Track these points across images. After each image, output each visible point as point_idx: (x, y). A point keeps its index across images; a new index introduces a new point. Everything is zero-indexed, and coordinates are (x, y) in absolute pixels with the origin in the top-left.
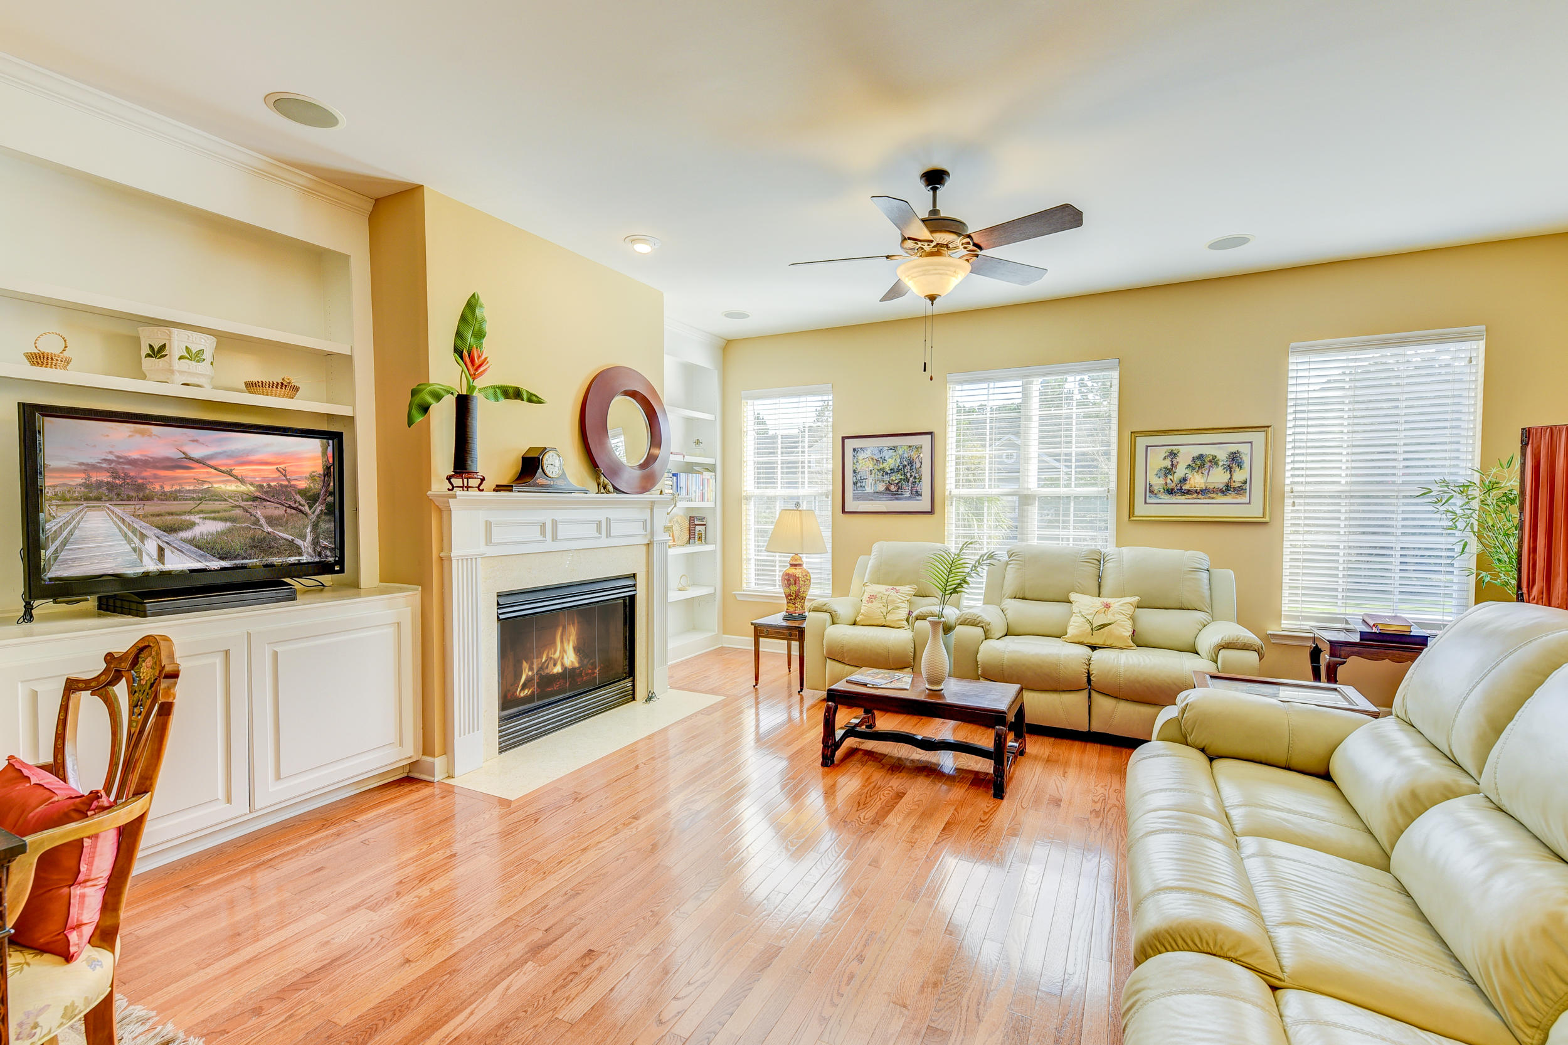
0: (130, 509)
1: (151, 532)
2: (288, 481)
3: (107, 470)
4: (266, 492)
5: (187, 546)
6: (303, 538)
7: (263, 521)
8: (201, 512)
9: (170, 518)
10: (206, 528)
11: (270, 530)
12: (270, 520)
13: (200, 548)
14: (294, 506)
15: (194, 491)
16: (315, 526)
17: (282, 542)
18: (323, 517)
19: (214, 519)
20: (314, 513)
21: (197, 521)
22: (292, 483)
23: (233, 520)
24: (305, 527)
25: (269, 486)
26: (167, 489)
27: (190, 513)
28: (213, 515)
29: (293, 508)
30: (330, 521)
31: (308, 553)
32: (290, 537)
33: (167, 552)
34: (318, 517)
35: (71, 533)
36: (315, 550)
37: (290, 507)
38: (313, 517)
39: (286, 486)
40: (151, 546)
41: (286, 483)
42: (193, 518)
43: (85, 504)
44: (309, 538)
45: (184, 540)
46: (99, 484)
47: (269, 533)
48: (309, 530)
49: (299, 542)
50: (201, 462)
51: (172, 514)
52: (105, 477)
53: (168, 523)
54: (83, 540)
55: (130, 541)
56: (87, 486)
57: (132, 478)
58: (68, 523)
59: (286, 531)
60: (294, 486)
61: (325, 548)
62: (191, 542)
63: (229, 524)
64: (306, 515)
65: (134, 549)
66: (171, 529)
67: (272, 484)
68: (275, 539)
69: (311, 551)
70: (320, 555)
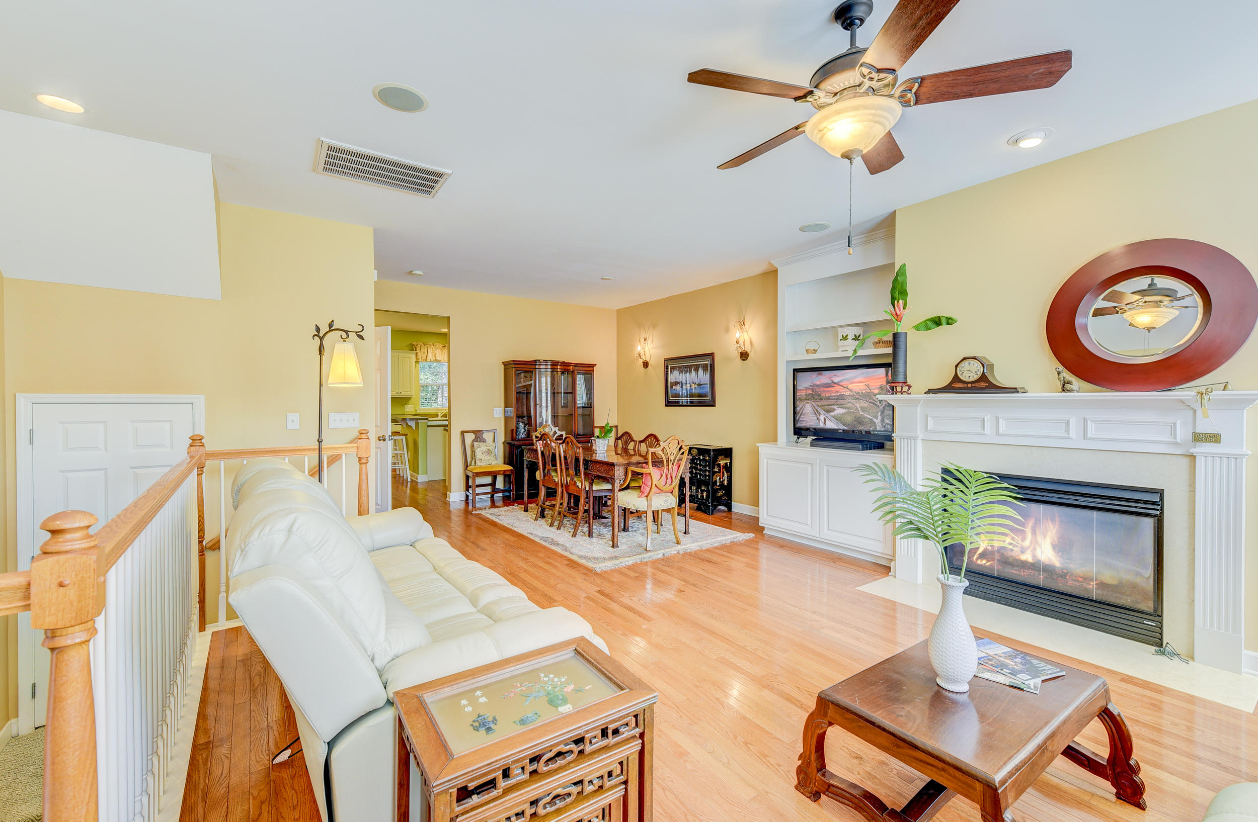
0: (817, 403)
1: (822, 412)
2: (870, 390)
3: (811, 389)
4: (861, 396)
5: (833, 419)
6: (877, 418)
7: (859, 409)
8: (837, 405)
9: (827, 407)
10: (839, 411)
11: (862, 413)
12: (862, 409)
13: (837, 420)
14: (873, 402)
15: (835, 396)
16: (883, 412)
17: (867, 419)
18: (886, 408)
19: (841, 408)
20: (882, 405)
21: (836, 408)
22: (872, 391)
23: (848, 408)
24: (878, 413)
25: (862, 392)
26: (827, 395)
27: (834, 405)
28: (841, 406)
29: (872, 403)
30: (889, 410)
31: (879, 426)
32: (871, 417)
33: (827, 420)
34: (884, 407)
35: (802, 412)
36: (882, 425)
37: (871, 402)
38: (881, 408)
39: (869, 393)
40: (822, 418)
41: (869, 391)
42: (835, 407)
43: (806, 401)
44: (879, 418)
45: (831, 416)
46: (809, 394)
47: (862, 415)
48: (879, 414)
49: (875, 420)
50: (837, 384)
51: (828, 405)
52: (810, 392)
53: (827, 409)
54: (805, 414)
55: (816, 415)
56: (806, 395)
57: (817, 392)
58: (801, 408)
59: (869, 414)
60: (872, 392)
61: (888, 424)
62: (834, 417)
63: (846, 410)
64: (878, 406)
65: (817, 418)
66: (828, 411)
67: (863, 392)
68: (864, 418)
69: (880, 425)
70: (885, 427)
